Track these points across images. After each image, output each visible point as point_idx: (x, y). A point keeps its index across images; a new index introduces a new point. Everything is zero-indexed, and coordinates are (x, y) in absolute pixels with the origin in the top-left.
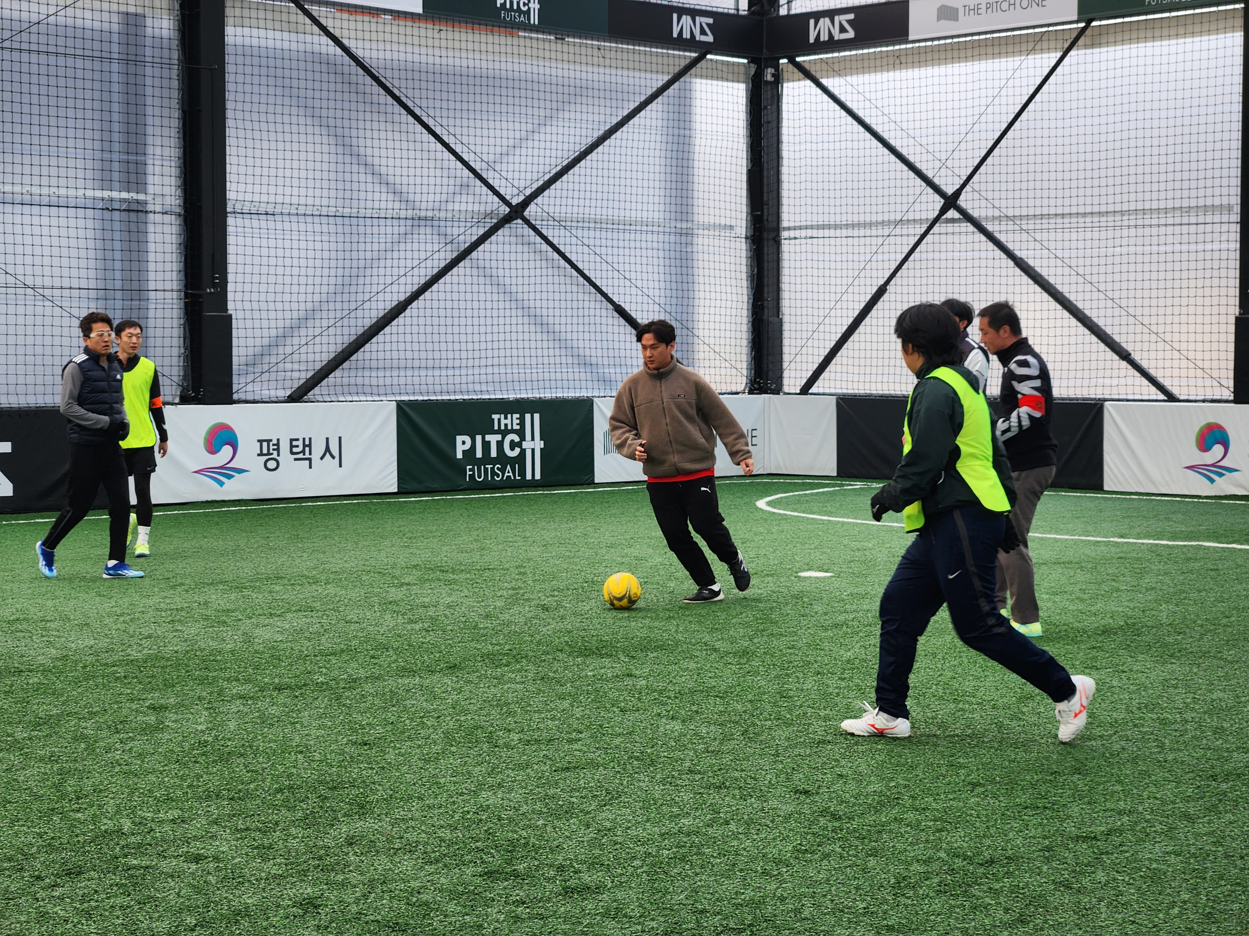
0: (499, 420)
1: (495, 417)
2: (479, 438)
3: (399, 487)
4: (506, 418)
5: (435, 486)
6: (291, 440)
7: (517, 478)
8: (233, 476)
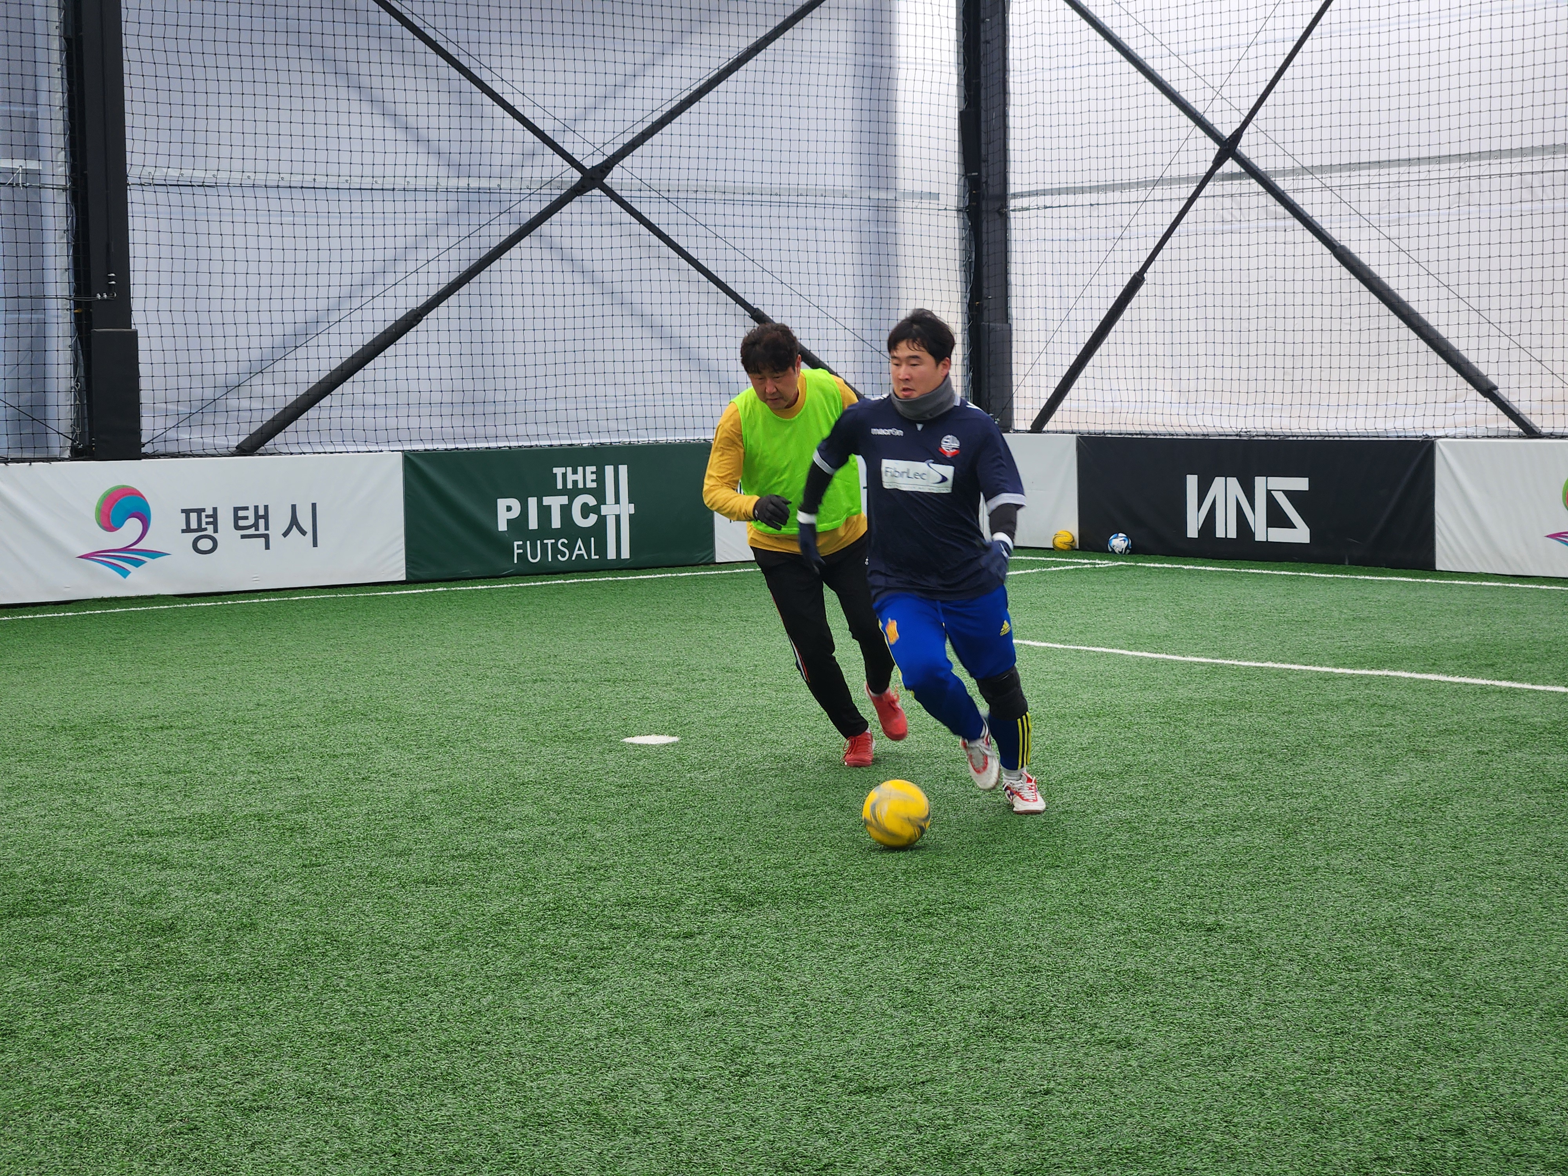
0: (564, 476)
1: (558, 471)
2: (532, 502)
3: (408, 573)
4: (575, 472)
5: (466, 571)
6: (236, 510)
7: (593, 557)
8: (143, 562)
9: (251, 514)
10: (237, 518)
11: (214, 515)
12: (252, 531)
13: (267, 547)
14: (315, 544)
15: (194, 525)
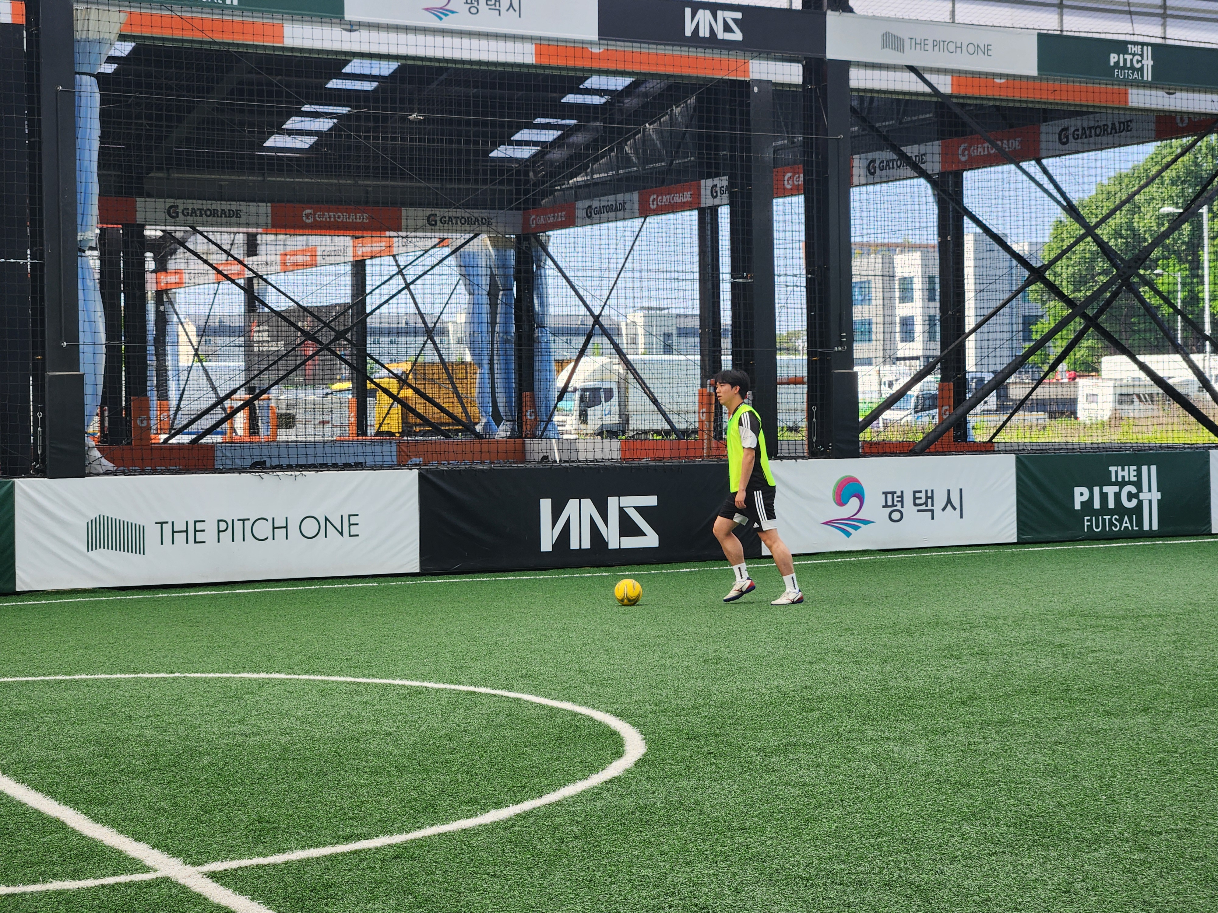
0: (1116, 472)
1: (1113, 469)
2: (1096, 490)
3: (1018, 537)
4: (1123, 470)
5: (1054, 536)
6: (915, 492)
7: (1135, 528)
8: (860, 527)
9: (923, 495)
10: (915, 498)
11: (902, 496)
12: (923, 507)
13: (933, 518)
14: (961, 517)
15: (890, 503)
